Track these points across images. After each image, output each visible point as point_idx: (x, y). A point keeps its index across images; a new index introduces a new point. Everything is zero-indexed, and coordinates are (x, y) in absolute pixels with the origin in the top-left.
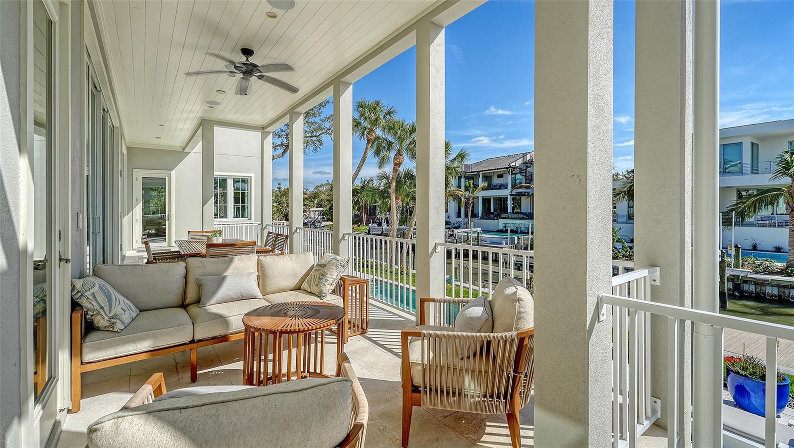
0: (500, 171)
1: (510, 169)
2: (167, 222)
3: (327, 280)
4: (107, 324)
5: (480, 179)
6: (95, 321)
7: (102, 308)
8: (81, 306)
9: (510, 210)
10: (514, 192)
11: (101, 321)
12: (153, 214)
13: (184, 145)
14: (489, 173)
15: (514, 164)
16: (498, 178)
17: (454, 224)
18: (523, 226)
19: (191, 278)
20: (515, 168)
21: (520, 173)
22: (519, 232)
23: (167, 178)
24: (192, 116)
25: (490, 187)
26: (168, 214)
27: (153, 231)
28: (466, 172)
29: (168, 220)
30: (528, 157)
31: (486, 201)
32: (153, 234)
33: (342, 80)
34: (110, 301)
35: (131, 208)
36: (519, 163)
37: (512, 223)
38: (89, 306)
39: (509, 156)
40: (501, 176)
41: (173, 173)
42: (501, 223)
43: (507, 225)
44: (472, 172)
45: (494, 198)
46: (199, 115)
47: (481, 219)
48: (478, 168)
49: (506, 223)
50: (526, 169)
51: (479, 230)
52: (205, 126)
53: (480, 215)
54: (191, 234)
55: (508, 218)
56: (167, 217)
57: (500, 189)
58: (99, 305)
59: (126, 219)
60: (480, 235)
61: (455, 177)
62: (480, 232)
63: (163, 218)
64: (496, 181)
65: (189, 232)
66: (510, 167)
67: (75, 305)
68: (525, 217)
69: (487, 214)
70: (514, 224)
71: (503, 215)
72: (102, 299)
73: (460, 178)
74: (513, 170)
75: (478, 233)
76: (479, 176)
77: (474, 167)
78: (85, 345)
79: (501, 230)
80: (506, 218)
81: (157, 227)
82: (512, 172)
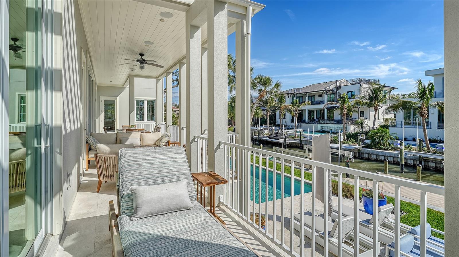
0: (320, 93)
1: (326, 91)
2: (115, 122)
3: (162, 141)
4: (94, 148)
5: (307, 98)
6: (91, 147)
7: (93, 144)
8: (88, 143)
9: (326, 118)
10: (329, 106)
11: (93, 147)
12: (109, 118)
13: (123, 84)
14: (313, 93)
15: (328, 88)
16: (319, 97)
17: (289, 127)
18: (333, 128)
19: (118, 138)
20: (329, 90)
21: (333, 94)
22: (331, 132)
23: (115, 100)
24: (125, 73)
25: (313, 103)
26: (116, 119)
27: (110, 128)
28: (297, 93)
29: (116, 121)
30: (338, 84)
31: (311, 112)
32: (110, 129)
33: (182, 62)
34: (95, 142)
35: (99, 115)
36: (332, 87)
37: (326, 127)
38: (90, 143)
39: (326, 82)
40: (321, 96)
41: (118, 98)
42: (319, 126)
43: (323, 128)
44: (301, 93)
45: (316, 110)
46: (128, 73)
47: (307, 123)
48: (306, 90)
49: (323, 127)
50: (337, 91)
51: (301, 130)
52: (131, 77)
53: (307, 121)
54: (123, 127)
55: (324, 123)
56: (115, 120)
57: (320, 104)
58: (92, 143)
59: (97, 120)
60: (302, 134)
61: (290, 96)
62: (302, 132)
63: (114, 121)
64: (318, 99)
65: (123, 126)
66: (326, 90)
67: (87, 142)
68: (335, 122)
69: (312, 120)
70: (328, 127)
71: (321, 121)
72: (93, 141)
73: (293, 97)
74: (328, 92)
75: (301, 132)
76: (306, 95)
77: (303, 90)
78: (89, 153)
79: (319, 131)
80: (323, 123)
81: (111, 125)
82: (327, 93)
